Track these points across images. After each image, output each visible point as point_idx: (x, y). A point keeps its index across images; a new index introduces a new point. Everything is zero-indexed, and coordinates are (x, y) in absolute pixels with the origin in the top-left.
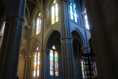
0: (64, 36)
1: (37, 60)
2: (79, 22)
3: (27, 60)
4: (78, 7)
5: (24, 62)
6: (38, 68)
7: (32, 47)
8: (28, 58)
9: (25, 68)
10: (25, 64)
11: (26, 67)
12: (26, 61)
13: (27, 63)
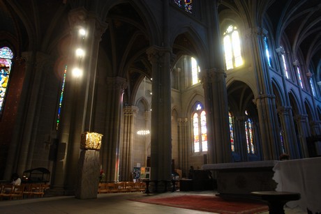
0: (263, 93)
1: (200, 126)
2: (274, 66)
3: (180, 125)
4: (271, 39)
5: (177, 128)
6: (204, 138)
7: (188, 105)
8: (183, 122)
9: (179, 138)
10: (179, 132)
11: (181, 136)
12: (178, 127)
13: (181, 130)
